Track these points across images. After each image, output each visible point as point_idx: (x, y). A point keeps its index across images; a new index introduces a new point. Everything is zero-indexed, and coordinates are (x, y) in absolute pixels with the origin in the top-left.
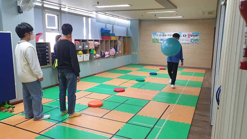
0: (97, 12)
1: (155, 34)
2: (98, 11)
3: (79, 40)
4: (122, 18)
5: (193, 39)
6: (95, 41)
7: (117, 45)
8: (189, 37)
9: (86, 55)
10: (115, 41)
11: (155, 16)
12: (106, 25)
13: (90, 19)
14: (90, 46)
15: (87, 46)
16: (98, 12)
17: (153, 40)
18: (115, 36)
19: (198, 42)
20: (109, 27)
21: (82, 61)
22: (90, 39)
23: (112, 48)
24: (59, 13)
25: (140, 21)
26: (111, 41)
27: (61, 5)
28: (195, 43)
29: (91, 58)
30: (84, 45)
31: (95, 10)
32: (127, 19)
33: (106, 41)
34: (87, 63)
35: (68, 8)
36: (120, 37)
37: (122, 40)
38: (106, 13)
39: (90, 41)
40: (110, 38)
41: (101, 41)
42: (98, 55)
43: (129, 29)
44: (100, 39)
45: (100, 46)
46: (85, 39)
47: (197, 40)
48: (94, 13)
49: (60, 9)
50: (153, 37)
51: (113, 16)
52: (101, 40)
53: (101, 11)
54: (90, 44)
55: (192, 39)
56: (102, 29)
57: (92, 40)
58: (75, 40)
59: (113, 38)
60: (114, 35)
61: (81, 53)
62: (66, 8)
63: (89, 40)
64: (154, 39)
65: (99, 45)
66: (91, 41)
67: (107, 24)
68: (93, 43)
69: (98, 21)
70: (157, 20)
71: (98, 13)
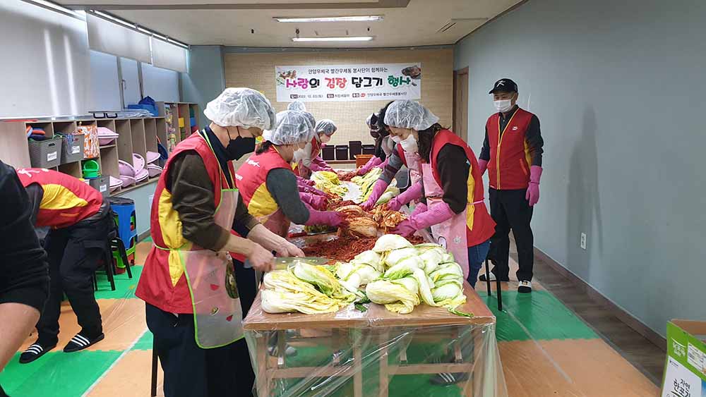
6: (100, 123)
10: (158, 122)
11: (298, 31)
12: (118, 62)
14: (87, 148)
15: (75, 150)
20: (129, 69)
25: (225, 50)
26: (147, 123)
30: (67, 147)
32: (179, 42)
33: (132, 125)
43: (187, 76)
45: (116, 144)
54: (86, 140)
65: (112, 142)
67: (122, 58)
69: (98, 44)
71: (93, 13)
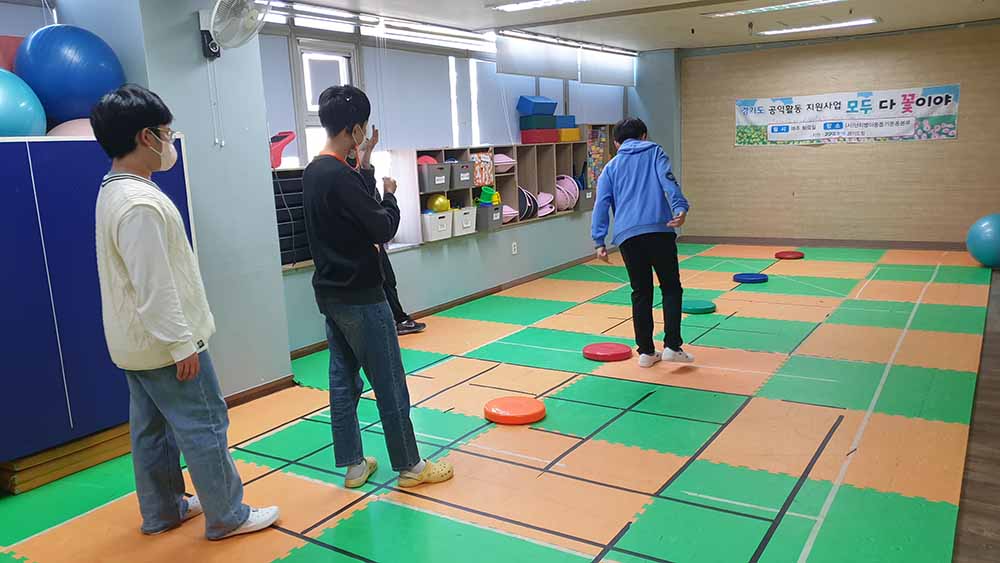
0: (498, 30)
1: (748, 105)
2: (503, 28)
3: (433, 154)
4: (605, 49)
5: (927, 118)
6: (498, 150)
7: (586, 163)
8: (907, 109)
9: (464, 210)
10: (578, 147)
11: (751, 25)
12: (537, 83)
13: (473, 62)
14: (478, 175)
15: (465, 177)
16: (506, 32)
17: (743, 133)
18: (575, 126)
19: (951, 129)
20: (551, 90)
21: (450, 236)
22: (476, 143)
23: (563, 178)
24: (353, 47)
25: (681, 54)
26: (561, 148)
27: (358, 13)
28: (940, 133)
29: (481, 224)
30: (456, 173)
31: (491, 22)
32: (623, 49)
33: (541, 151)
34: (467, 244)
35: (388, 26)
36: (595, 127)
37: (603, 140)
38: (536, 34)
39: (476, 156)
40: (557, 137)
41: (522, 152)
42: (510, 211)
43: (633, 90)
44: (513, 141)
45: (516, 173)
46: (456, 145)
47: (946, 119)
48: (491, 35)
49: (358, 29)
50: (740, 120)
51: (564, 41)
52: (518, 148)
53: (518, 27)
54: (477, 168)
55: (922, 119)
56: (523, 103)
57: (484, 150)
58: (418, 152)
59: (568, 136)
60: (570, 122)
61: (442, 205)
62: (377, 23)
63: (473, 151)
64: (746, 127)
65: (512, 170)
66: (482, 155)
67: (541, 79)
68: (489, 160)
69: (507, 66)
70: (758, 47)
71: (504, 35)
